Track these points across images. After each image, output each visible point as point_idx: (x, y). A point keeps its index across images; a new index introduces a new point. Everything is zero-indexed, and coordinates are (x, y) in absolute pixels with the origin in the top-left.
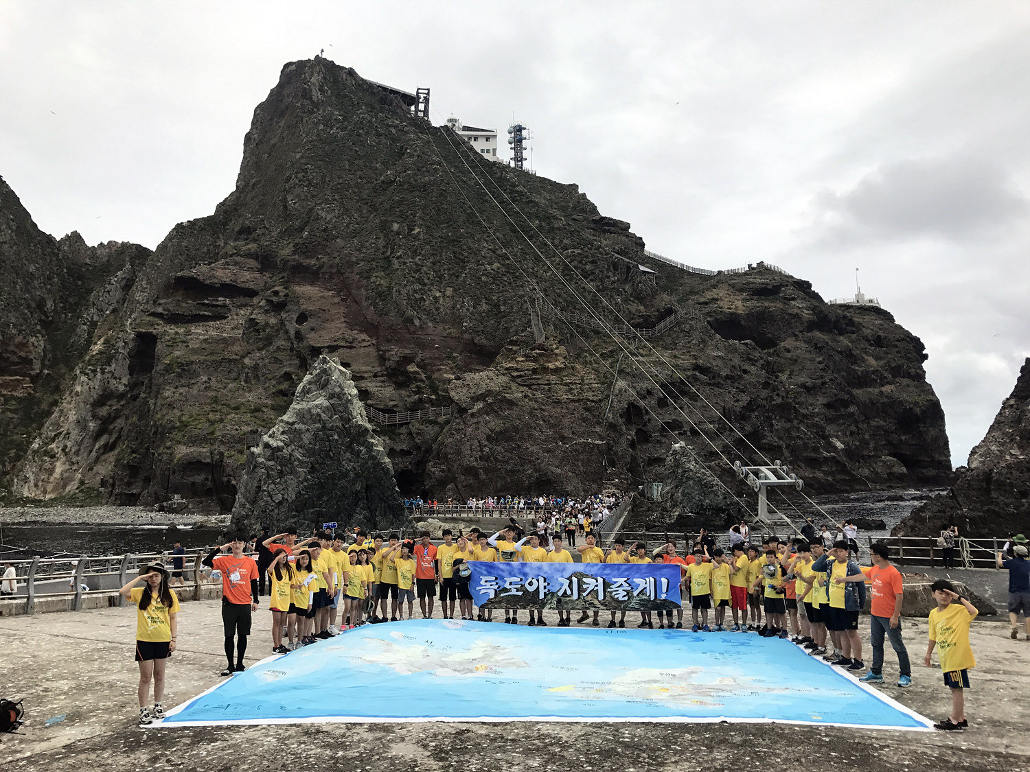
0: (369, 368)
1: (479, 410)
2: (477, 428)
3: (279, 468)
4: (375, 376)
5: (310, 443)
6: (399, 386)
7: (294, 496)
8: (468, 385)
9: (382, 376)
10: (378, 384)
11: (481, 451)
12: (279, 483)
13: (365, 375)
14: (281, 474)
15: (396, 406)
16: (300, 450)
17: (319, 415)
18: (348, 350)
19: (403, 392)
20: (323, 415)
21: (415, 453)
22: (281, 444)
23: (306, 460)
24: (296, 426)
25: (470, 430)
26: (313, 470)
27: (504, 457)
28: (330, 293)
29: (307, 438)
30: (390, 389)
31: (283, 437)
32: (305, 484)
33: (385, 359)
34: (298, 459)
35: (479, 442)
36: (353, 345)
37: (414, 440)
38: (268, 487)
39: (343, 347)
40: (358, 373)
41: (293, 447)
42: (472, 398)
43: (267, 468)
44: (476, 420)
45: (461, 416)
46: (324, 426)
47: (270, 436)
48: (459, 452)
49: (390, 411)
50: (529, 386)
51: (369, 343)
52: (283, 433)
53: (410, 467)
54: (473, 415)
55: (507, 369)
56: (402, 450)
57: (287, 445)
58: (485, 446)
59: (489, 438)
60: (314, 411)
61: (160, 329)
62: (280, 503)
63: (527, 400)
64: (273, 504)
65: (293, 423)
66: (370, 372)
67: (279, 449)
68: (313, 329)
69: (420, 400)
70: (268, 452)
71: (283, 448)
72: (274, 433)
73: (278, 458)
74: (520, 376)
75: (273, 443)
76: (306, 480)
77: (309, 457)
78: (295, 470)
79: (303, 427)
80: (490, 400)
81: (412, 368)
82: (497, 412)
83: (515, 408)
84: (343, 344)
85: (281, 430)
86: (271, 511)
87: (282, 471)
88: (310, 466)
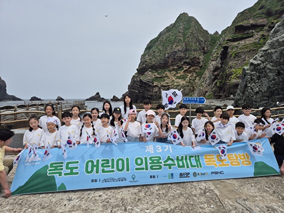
3: (258, 74)
7: (266, 89)
12: (258, 82)
14: (259, 78)
16: (271, 64)
22: (259, 62)
24: (269, 51)
26: (279, 74)
29: (275, 56)
31: (261, 59)
32: (273, 82)
34: (269, 68)
38: (251, 85)
41: (267, 63)
43: (251, 75)
47: (254, 59)
57: (263, 62)
61: (230, 44)
62: (257, 93)
64: (253, 93)
65: (267, 50)
67: (258, 65)
70: (252, 67)
71: (261, 64)
72: (256, 57)
73: (257, 69)
75: (255, 62)
76: (274, 80)
77: (276, 67)
78: (267, 75)
79: (273, 51)
86: (251, 97)
87: (259, 76)
88: (277, 71)
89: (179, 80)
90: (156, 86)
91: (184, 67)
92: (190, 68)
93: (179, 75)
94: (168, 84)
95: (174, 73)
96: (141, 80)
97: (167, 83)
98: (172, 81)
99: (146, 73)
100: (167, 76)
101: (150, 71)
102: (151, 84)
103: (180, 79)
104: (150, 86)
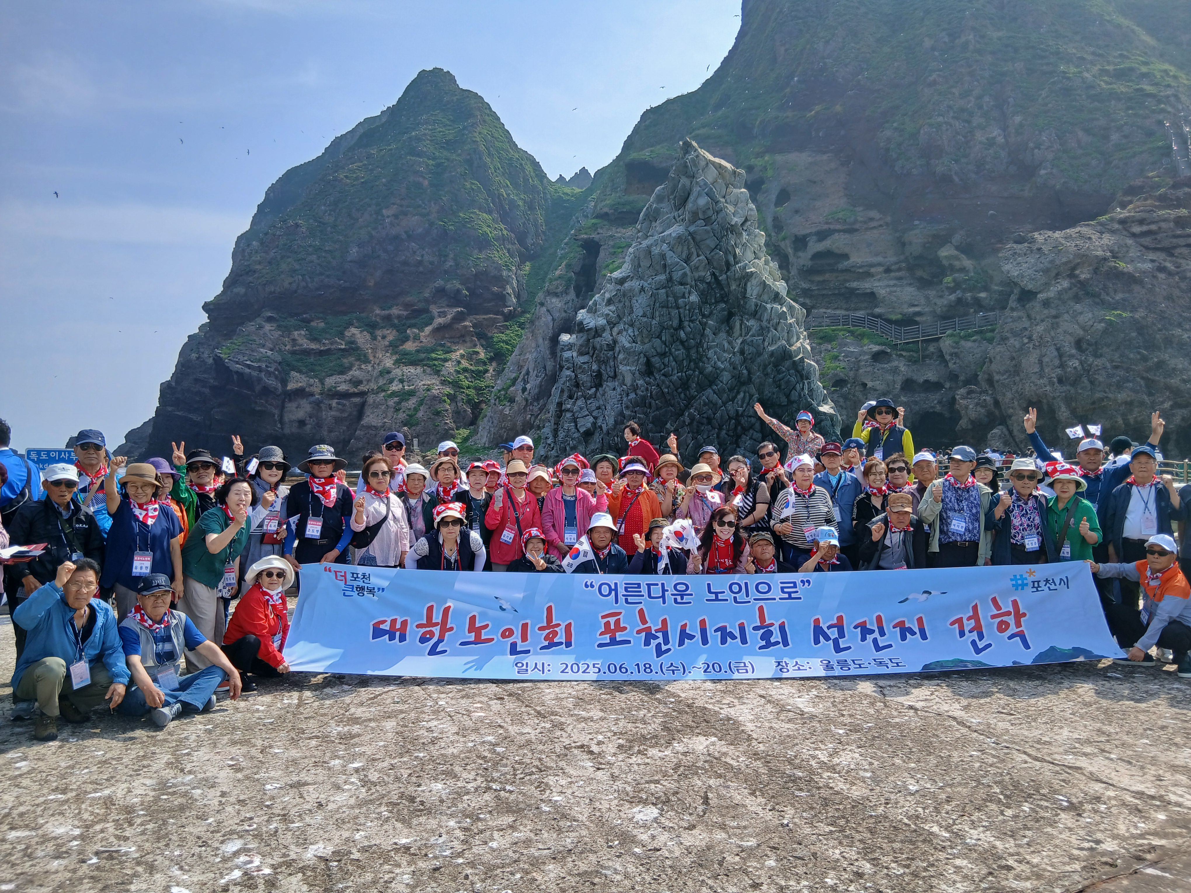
0: (880, 259)
1: (1060, 293)
2: (1055, 326)
3: (595, 367)
4: (888, 271)
5: (644, 315)
6: (924, 284)
8: (1039, 249)
9: (899, 270)
10: (892, 283)
11: (1062, 366)
12: (593, 396)
13: (873, 270)
14: (598, 380)
15: (919, 314)
16: (630, 331)
17: (663, 256)
18: (847, 236)
19: (932, 293)
20: (669, 254)
21: (947, 385)
22: (602, 321)
23: (638, 347)
24: (628, 285)
25: (1040, 328)
26: (649, 370)
27: (1110, 376)
28: (825, 157)
29: (640, 304)
30: (910, 289)
31: (607, 310)
32: (632, 396)
33: (904, 244)
34: (624, 348)
35: (1058, 349)
36: (857, 226)
37: (947, 366)
38: (574, 404)
39: (839, 231)
40: (860, 267)
41: (621, 326)
42: (1046, 271)
43: (574, 368)
44: (1053, 312)
45: (1024, 306)
46: (670, 279)
47: (589, 311)
48: (1016, 370)
49: (908, 321)
50: (1169, 251)
51: (881, 223)
52: (610, 302)
53: (938, 408)
54: (1046, 303)
55: (1123, 222)
56: (926, 381)
57: (612, 324)
58: (1072, 356)
59: (1078, 344)
60: (656, 251)
61: (605, 233)
62: (588, 435)
63: (1162, 276)
64: (576, 435)
65: (625, 280)
66: (879, 264)
67: (597, 332)
68: (797, 212)
69: (959, 301)
70: (582, 340)
71: (604, 330)
72: (595, 304)
73: (594, 348)
74: (1149, 233)
75: (592, 322)
76: (635, 388)
77: (642, 343)
79: (636, 285)
80: (1084, 274)
81: (945, 252)
82: (1098, 295)
83: (1136, 288)
84: (839, 227)
85: (607, 295)
87: (599, 375)
88: (643, 360)
89: (411, 370)
90: (300, 393)
91: (435, 310)
92: (459, 318)
93: (410, 346)
94: (362, 388)
95: (391, 335)
96: (218, 361)
97: (357, 383)
98: (381, 374)
99: (250, 327)
100: (353, 349)
101: (270, 319)
102: (272, 382)
103: (414, 363)
104: (267, 391)
